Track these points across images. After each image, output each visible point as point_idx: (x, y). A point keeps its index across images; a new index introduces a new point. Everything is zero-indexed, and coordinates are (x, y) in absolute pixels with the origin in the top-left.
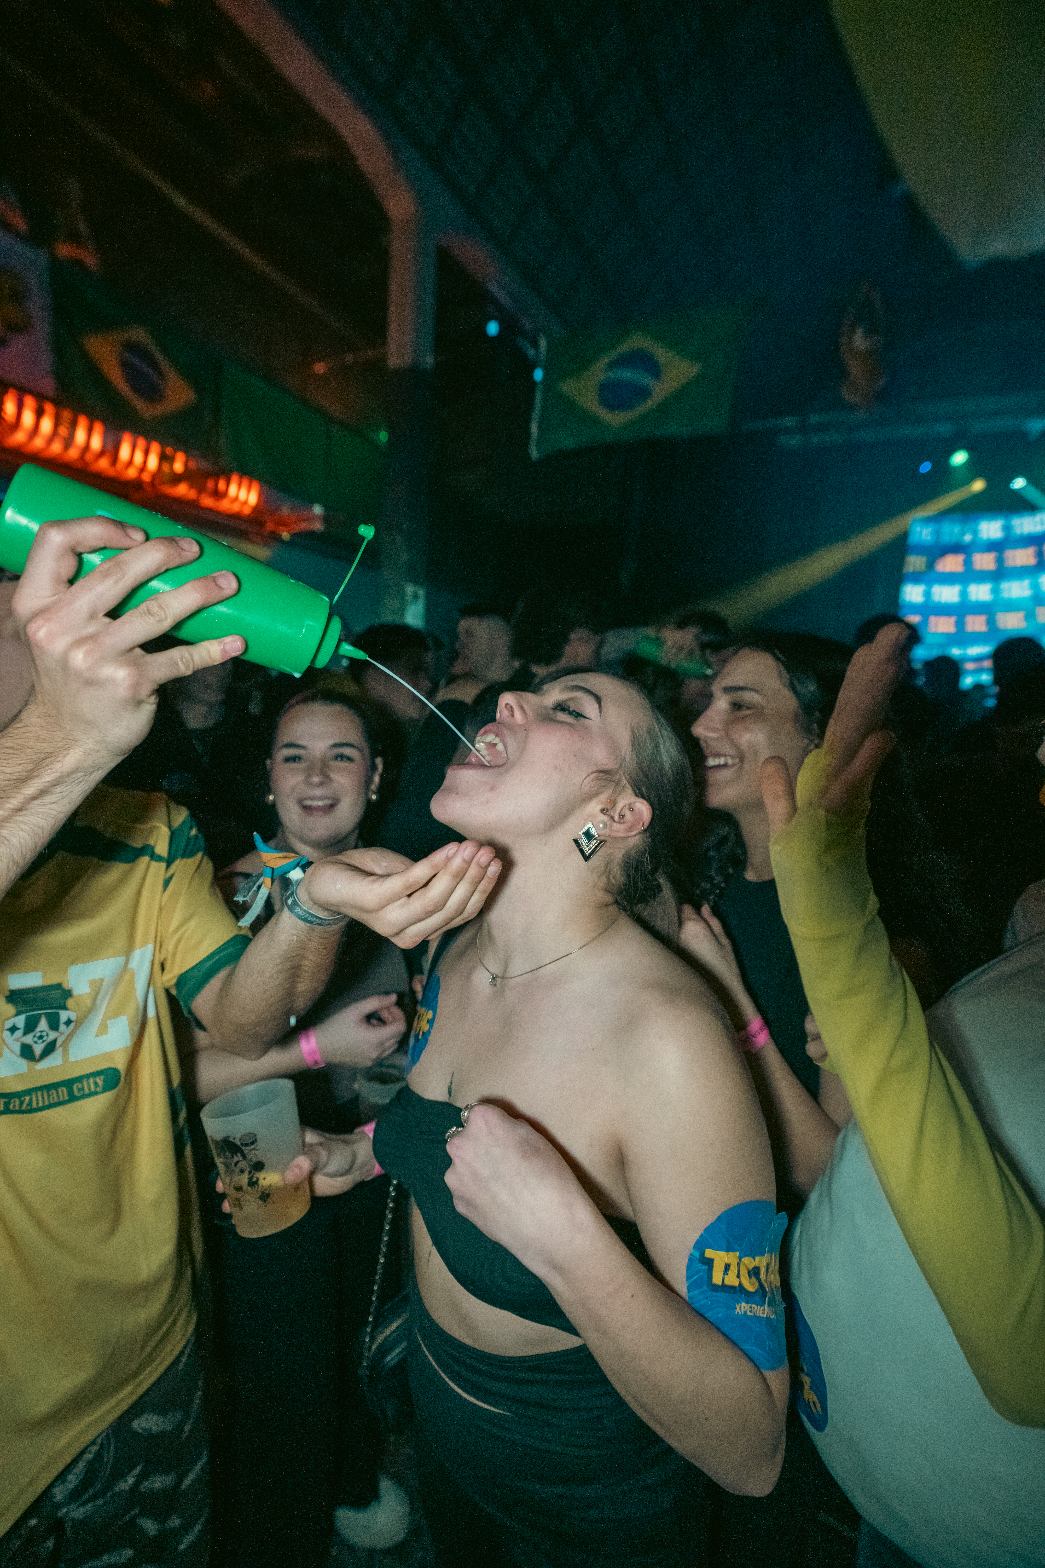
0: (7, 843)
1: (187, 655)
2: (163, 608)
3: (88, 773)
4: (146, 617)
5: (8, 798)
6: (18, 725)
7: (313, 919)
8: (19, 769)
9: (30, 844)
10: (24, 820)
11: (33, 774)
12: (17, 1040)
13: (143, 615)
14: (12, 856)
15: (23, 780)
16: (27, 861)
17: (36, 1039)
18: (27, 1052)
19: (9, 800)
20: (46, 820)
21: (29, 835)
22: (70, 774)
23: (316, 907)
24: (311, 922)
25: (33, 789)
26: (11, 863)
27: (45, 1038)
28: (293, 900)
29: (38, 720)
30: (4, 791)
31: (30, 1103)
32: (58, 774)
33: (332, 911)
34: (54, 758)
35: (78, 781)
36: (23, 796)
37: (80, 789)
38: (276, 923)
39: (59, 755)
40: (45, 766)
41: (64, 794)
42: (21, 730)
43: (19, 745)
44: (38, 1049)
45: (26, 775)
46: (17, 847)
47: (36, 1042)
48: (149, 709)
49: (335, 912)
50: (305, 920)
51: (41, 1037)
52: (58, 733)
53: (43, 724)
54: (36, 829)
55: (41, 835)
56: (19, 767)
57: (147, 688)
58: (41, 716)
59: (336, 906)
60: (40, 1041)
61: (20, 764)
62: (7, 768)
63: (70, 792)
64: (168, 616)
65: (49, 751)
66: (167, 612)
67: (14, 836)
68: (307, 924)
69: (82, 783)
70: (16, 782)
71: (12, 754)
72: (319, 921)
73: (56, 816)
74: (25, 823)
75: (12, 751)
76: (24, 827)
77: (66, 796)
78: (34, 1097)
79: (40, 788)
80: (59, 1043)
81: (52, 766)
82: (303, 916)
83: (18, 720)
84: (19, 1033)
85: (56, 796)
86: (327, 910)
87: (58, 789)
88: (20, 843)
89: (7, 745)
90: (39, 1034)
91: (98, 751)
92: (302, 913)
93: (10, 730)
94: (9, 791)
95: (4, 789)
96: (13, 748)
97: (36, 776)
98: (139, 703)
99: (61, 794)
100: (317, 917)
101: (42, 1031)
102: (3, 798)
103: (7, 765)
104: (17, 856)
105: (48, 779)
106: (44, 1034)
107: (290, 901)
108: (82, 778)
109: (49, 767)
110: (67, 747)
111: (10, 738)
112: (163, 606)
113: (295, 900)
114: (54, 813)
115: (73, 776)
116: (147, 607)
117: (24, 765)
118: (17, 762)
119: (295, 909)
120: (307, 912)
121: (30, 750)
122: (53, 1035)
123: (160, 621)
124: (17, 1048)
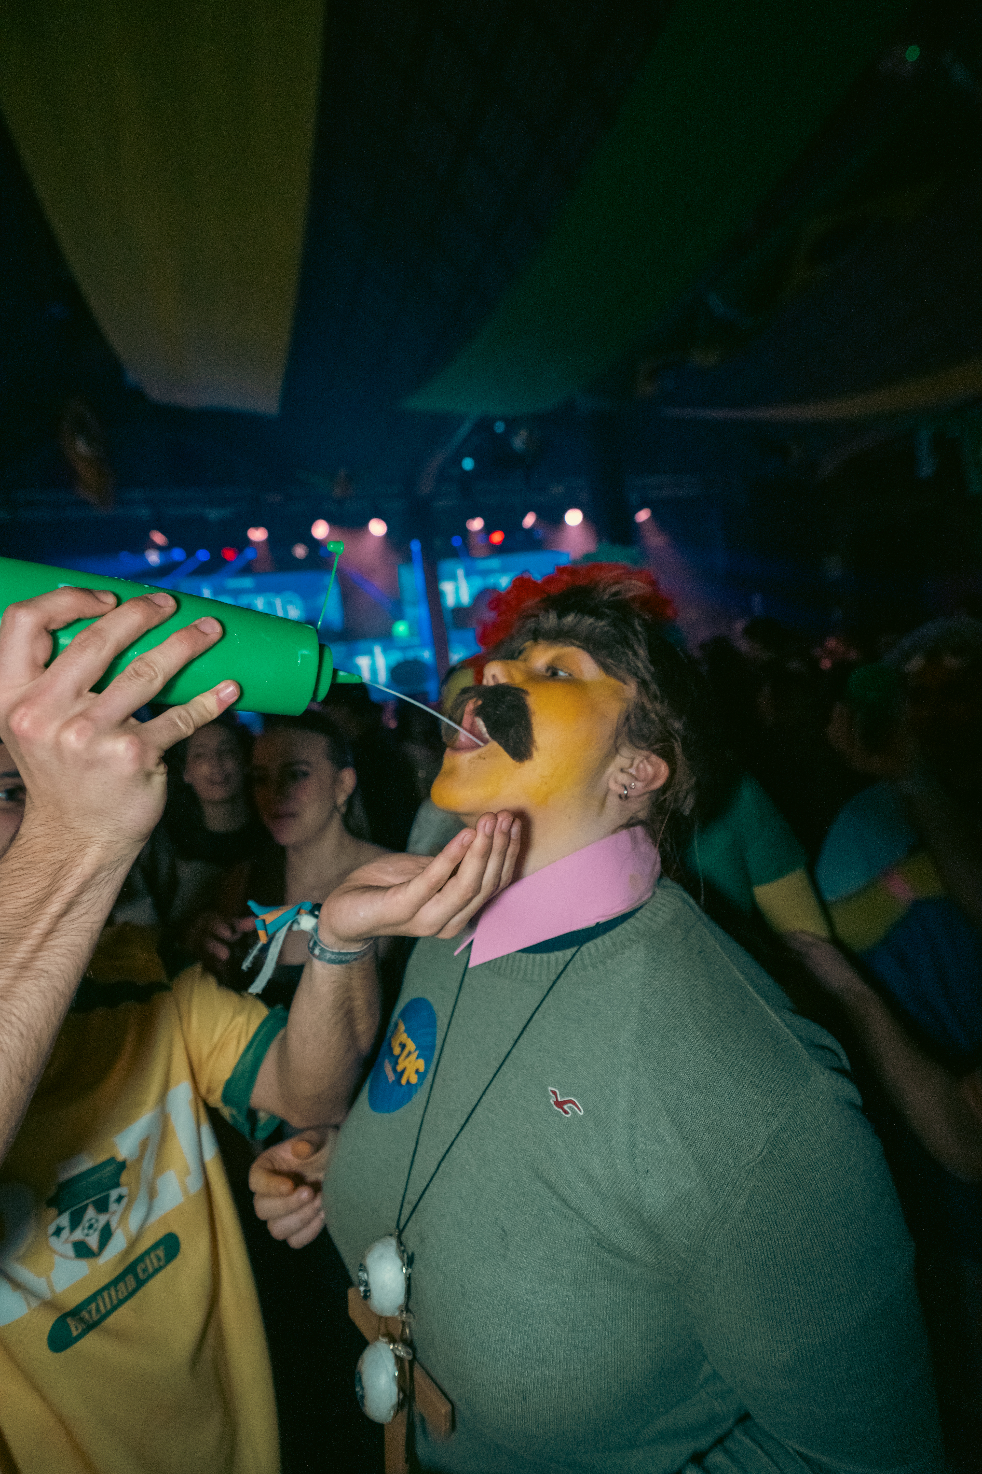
0: (45, 975)
1: (183, 713)
2: (151, 667)
3: (112, 871)
4: (135, 680)
5: (33, 923)
6: (21, 842)
7: (348, 957)
8: (35, 889)
9: (71, 968)
10: (57, 943)
11: (53, 889)
12: (66, 1241)
13: (132, 678)
14: (55, 987)
15: (43, 901)
16: (73, 987)
17: (86, 1231)
18: (82, 1251)
19: (34, 926)
20: (81, 935)
21: (68, 958)
22: (93, 876)
23: (347, 944)
24: (347, 961)
25: (58, 904)
26: (56, 995)
27: (95, 1226)
28: (320, 949)
29: (42, 828)
30: (25, 918)
31: (98, 1310)
32: (81, 880)
33: (364, 939)
34: (71, 864)
35: (103, 882)
36: (49, 916)
37: (109, 890)
38: (311, 979)
39: (76, 859)
40: (64, 876)
41: (93, 901)
42: (26, 846)
43: (27, 863)
44: (93, 1241)
45: (46, 892)
46: (58, 975)
47: (87, 1235)
48: (159, 780)
49: (367, 939)
50: (341, 962)
51: (91, 1227)
52: (67, 836)
53: (48, 831)
54: (73, 948)
55: (81, 954)
56: (35, 887)
57: (153, 756)
58: (43, 823)
59: (366, 933)
60: (91, 1231)
61: (35, 883)
62: (22, 893)
63: (99, 897)
64: (159, 674)
65: (62, 858)
66: (156, 669)
67: (51, 964)
68: (344, 965)
69: (109, 883)
70: (36, 904)
71: (23, 875)
72: (354, 957)
73: (91, 928)
74: (60, 947)
75: (22, 872)
76: (57, 950)
77: (95, 903)
78: (100, 1301)
79: (65, 901)
80: (113, 1225)
81: (72, 873)
82: (337, 959)
83: (18, 837)
84: (65, 1233)
85: (84, 906)
86: (360, 941)
87: (85, 898)
88: (60, 971)
89: (14, 867)
90: (87, 1224)
91: (117, 842)
92: (335, 957)
93: (12, 850)
94: (31, 916)
95: (25, 916)
96: (22, 869)
97: (58, 890)
98: (148, 776)
99: (89, 902)
100: (350, 953)
101: (90, 1220)
102: (27, 926)
103: (20, 889)
104: (61, 985)
105: (71, 889)
106: (93, 1221)
107: (317, 952)
108: (107, 878)
109: (70, 875)
110: (82, 848)
111: (16, 859)
112: (152, 664)
113: (322, 948)
114: (88, 925)
115: (98, 878)
116: (134, 669)
117: (39, 883)
118: (31, 882)
119: (325, 956)
120: (339, 954)
121: (42, 864)
122: (103, 1219)
123: (151, 681)
124: (69, 1250)
